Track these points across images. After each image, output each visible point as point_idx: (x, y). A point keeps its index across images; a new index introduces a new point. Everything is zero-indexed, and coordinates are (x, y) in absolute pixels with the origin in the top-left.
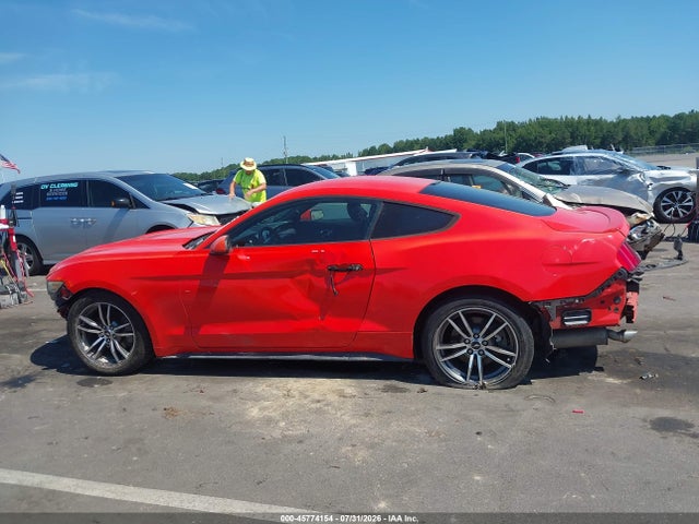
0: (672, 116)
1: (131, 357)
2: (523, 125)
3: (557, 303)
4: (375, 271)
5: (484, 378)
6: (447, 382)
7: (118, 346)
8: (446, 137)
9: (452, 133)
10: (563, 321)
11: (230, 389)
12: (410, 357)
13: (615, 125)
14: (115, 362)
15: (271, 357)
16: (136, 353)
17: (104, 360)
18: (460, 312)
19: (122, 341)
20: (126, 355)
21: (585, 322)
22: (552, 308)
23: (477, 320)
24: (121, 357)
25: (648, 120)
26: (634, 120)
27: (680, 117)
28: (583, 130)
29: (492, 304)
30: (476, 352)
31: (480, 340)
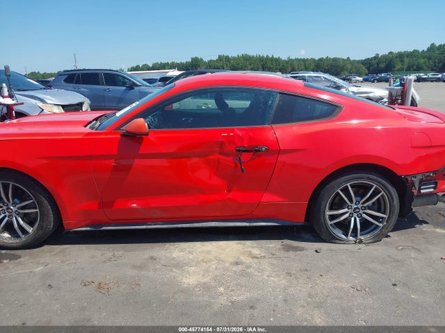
0: (317, 59)
1: (35, 232)
2: (234, 59)
3: (419, 177)
4: (280, 151)
5: (360, 235)
6: (332, 239)
7: (21, 222)
8: (186, 62)
9: (190, 60)
10: (420, 189)
11: (147, 257)
12: (300, 220)
13: (287, 62)
14: (18, 237)
15: (180, 226)
16: (40, 227)
17: (6, 235)
18: (348, 184)
19: (25, 217)
20: (30, 230)
21: (432, 190)
22: (416, 180)
23: (361, 190)
24: (24, 231)
25: (304, 60)
26: (297, 59)
27: (321, 60)
28: (269, 64)
29: (375, 177)
30: (355, 215)
31: (360, 206)
